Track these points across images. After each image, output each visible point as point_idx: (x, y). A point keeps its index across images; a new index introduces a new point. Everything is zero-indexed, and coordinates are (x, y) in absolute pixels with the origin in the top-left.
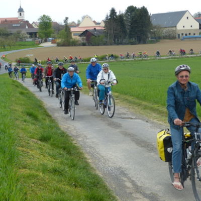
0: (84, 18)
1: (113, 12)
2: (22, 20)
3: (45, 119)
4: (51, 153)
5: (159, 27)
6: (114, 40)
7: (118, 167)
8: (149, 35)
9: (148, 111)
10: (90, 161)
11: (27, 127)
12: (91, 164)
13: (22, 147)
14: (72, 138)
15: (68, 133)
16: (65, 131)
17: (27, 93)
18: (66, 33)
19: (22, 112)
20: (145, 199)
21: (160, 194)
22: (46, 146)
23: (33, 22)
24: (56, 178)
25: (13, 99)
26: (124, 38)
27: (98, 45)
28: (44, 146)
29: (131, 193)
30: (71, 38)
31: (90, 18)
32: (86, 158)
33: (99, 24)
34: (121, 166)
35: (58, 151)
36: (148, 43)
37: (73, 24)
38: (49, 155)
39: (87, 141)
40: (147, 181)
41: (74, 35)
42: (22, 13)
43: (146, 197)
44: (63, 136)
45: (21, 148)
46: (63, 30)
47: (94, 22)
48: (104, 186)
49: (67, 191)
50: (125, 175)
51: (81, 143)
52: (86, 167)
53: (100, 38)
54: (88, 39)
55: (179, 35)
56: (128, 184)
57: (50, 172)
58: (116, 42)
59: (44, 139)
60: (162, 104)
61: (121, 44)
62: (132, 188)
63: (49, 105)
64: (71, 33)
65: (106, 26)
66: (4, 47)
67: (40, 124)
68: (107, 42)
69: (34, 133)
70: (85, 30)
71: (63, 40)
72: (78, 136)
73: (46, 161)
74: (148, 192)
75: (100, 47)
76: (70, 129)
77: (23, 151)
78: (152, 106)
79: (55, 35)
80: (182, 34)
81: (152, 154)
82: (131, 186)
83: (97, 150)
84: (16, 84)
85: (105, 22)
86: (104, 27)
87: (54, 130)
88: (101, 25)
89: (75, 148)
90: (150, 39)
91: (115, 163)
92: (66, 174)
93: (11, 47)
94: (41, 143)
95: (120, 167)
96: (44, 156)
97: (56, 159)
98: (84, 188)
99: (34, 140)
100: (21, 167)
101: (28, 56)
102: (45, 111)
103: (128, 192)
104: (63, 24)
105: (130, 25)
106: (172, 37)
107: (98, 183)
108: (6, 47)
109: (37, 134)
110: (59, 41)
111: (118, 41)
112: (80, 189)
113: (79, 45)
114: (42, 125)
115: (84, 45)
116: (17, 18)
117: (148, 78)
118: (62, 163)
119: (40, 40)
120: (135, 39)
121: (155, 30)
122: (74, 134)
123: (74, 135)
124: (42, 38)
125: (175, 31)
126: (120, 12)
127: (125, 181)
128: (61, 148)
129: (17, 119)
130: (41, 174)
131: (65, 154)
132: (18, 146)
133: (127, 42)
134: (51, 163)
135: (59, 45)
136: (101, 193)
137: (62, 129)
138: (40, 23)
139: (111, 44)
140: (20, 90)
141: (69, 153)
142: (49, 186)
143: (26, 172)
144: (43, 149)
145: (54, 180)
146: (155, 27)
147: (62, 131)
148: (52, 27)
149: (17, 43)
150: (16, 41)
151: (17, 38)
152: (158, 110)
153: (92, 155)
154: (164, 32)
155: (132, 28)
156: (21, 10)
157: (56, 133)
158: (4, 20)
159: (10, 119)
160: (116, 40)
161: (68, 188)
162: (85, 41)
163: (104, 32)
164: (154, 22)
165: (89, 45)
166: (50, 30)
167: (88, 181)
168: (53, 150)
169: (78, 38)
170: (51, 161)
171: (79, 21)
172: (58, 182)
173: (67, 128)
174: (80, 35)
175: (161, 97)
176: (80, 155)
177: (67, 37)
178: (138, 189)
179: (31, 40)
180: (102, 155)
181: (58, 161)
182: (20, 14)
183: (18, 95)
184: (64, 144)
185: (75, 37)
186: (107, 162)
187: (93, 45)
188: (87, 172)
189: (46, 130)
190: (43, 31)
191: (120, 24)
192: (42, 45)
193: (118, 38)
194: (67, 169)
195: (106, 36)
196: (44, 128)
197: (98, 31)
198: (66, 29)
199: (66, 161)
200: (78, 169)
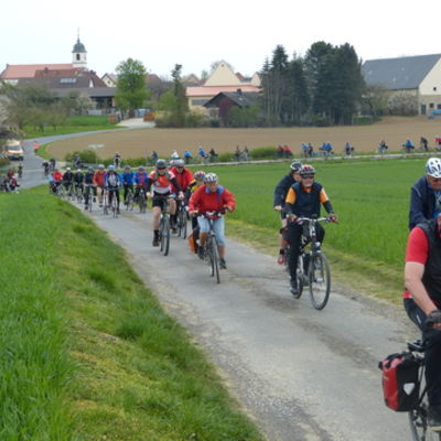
0: (215, 66)
1: (280, 53)
2: (81, 70)
3: (129, 289)
4: (143, 363)
5: (380, 90)
6: (281, 116)
7: (289, 398)
8: (359, 107)
9: (355, 274)
10: (228, 384)
11: (91, 306)
12: (229, 391)
13: (81, 350)
14: (188, 332)
15: (180, 320)
16: (172, 315)
17: (90, 230)
18: (175, 98)
19: (80, 273)
22: (133, 349)
23: (106, 75)
24: (155, 421)
25: (60, 243)
26: (304, 112)
27: (246, 126)
28: (128, 349)
30: (187, 109)
31: (229, 66)
32: (219, 378)
33: (249, 79)
34: (296, 397)
35: (158, 360)
36: (356, 124)
37: (192, 80)
38: (139, 369)
39: (222, 338)
40: (354, 433)
41: (194, 103)
42: (82, 55)
44: (170, 328)
45: (78, 354)
46: (170, 94)
47: (238, 75)
50: (306, 417)
51: (209, 344)
52: (220, 399)
53: (250, 111)
54: (223, 113)
55: (424, 107)
56: (313, 438)
57: (141, 407)
58: (286, 120)
59: (128, 334)
60: (386, 260)
61: (297, 124)
63: (138, 257)
64: (186, 99)
65: (264, 84)
66: (41, 127)
67: (119, 299)
68: (264, 120)
69: (107, 319)
70: (216, 92)
71: (169, 113)
72: (201, 328)
73: (132, 383)
75: (249, 130)
76: (183, 312)
77: (82, 360)
78: (366, 263)
79: (153, 102)
80: (432, 105)
81: (366, 371)
83: (244, 361)
84: (66, 209)
85: (262, 75)
86: (260, 87)
87: (149, 314)
88: (252, 83)
89: (195, 354)
90: (360, 116)
92: (178, 416)
93: (56, 127)
94: (121, 342)
95: (295, 401)
96: (129, 372)
97: (156, 380)
99: (107, 335)
100: (77, 395)
101: (93, 147)
102: (130, 272)
104: (171, 79)
105: (316, 85)
106: (408, 111)
107: (247, 436)
108: (45, 128)
109: (113, 322)
110: (159, 115)
111: (289, 117)
113: (205, 125)
114: (123, 300)
115: (215, 125)
116: (71, 65)
117: (356, 200)
118: (166, 388)
119: (118, 113)
120: (327, 114)
121: (372, 95)
122: (192, 323)
123: (192, 326)
124: (123, 109)
125: (417, 97)
126: (295, 55)
127: (305, 432)
128: (165, 354)
129: (69, 288)
130: (122, 413)
131: (173, 367)
132: (73, 350)
133: (310, 121)
134: (143, 389)
135: (160, 125)
137: (167, 311)
138: (120, 76)
139: (274, 125)
140: (75, 222)
141: (182, 365)
143: (90, 407)
144: (125, 356)
145: (151, 427)
146: (372, 89)
147: (166, 316)
148: (146, 86)
149: (68, 119)
150: (68, 115)
151: (68, 108)
152: (377, 272)
153: (234, 371)
154: (390, 100)
155: (320, 90)
156: (79, 48)
157: (153, 322)
158: (43, 69)
159: (55, 288)
160: (286, 116)
162: (217, 118)
163: (259, 98)
164: (369, 78)
165: (226, 126)
166: (141, 91)
167: (224, 430)
168: (147, 358)
169: (202, 110)
170: (142, 384)
171: (205, 74)
172: (158, 431)
173: (179, 309)
174: (208, 104)
175: (385, 243)
176: (206, 371)
179: (99, 112)
181: (157, 383)
182: (78, 57)
183: (73, 234)
184: (170, 344)
185: (195, 109)
186: (266, 387)
187: (235, 127)
188: (223, 409)
189: (132, 313)
190: (126, 94)
191: (293, 81)
192: (123, 124)
193: (290, 112)
194: (179, 403)
195: (263, 108)
196: (127, 309)
197: (247, 95)
198: (176, 90)
199: (175, 384)
200: (202, 404)
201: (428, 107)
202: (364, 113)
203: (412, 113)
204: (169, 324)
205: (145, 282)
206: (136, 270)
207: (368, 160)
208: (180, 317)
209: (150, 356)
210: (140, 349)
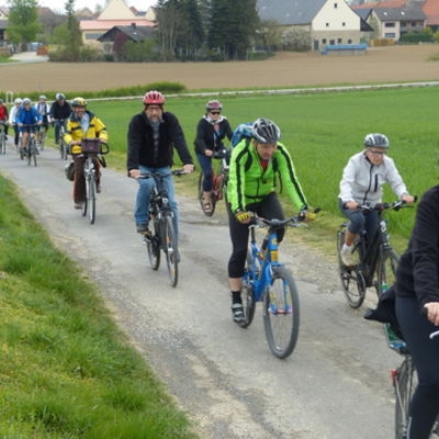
3: (18, 224)
4: (30, 298)
5: (273, 25)
6: (176, 51)
7: (178, 331)
8: (253, 42)
10: (116, 317)
12: (117, 324)
14: (78, 266)
15: (69, 255)
16: (62, 249)
18: (69, 32)
20: (236, 402)
21: (269, 392)
22: (20, 284)
24: (40, 355)
26: (199, 47)
27: (141, 61)
28: (14, 283)
29: (205, 390)
30: (81, 43)
32: (108, 311)
33: (143, 14)
34: (184, 329)
35: (45, 294)
36: (249, 59)
37: (86, 13)
38: (26, 304)
39: (113, 272)
40: (240, 363)
41: (88, 37)
43: (239, 398)
44: (58, 262)
46: (63, 27)
47: (133, 9)
48: (147, 374)
49: (63, 386)
50: (193, 349)
51: (99, 278)
52: (108, 332)
53: (145, 45)
54: (117, 47)
55: (316, 43)
56: (200, 370)
57: (25, 341)
58: (181, 54)
59: (16, 268)
61: (191, 59)
62: (209, 378)
63: (29, 191)
64: (79, 33)
65: (158, 18)
67: (8, 234)
68: (159, 54)
70: (111, 27)
71: (63, 47)
73: (17, 318)
74: (243, 387)
75: (144, 65)
76: (73, 247)
79: (46, 35)
80: (324, 41)
82: (207, 374)
83: (133, 294)
85: (156, 10)
86: (154, 22)
87: (38, 248)
88: (147, 17)
89: (84, 288)
91: (171, 323)
92: (62, 348)
94: (8, 276)
95: (183, 333)
96: (14, 307)
97: (42, 314)
98: (100, 378)
102: (20, 206)
103: (199, 386)
104: (64, 12)
105: (211, 20)
106: (301, 46)
107: (133, 368)
110: (53, 49)
111: (184, 52)
112: (93, 380)
113: (99, 59)
114: (12, 235)
115: (109, 59)
118: (53, 322)
119: (11, 46)
120: (222, 49)
121: (266, 30)
122: (82, 257)
123: (82, 260)
124: (16, 43)
125: (309, 32)
127: (193, 363)
128: (54, 288)
130: (5, 347)
131: (60, 301)
133: (204, 56)
134: (28, 323)
135: (53, 58)
136: (139, 389)
137: (57, 245)
138: (11, 9)
139: (169, 60)
141: (71, 299)
142: (23, 374)
144: (12, 290)
145: (35, 361)
146: (265, 24)
147: (56, 250)
148: (38, 19)
153: (123, 305)
154: (284, 35)
155: (215, 25)
157: (42, 256)
160: (181, 50)
161: (65, 378)
162: (111, 51)
163: (154, 33)
164: (263, 13)
165: (120, 61)
166: (34, 24)
167: (110, 364)
168: (35, 292)
169: (95, 44)
170: (28, 318)
171: (99, 7)
172: (42, 365)
173: (69, 244)
174: (99, 40)
176: (94, 305)
177: (73, 40)
178: (220, 380)
180: (145, 304)
181: (44, 317)
184: (59, 279)
185: (89, 43)
186: (155, 319)
187: (129, 61)
188: (110, 341)
189: (20, 248)
190: (18, 27)
191: (188, 15)
192: (15, 57)
193: (184, 47)
194: (64, 336)
195: (157, 42)
196: (15, 244)
197: (142, 29)
198: (70, 23)
199: (62, 318)
200: (88, 337)
201: (321, 43)
202: (258, 48)
203: (305, 49)
204: (58, 258)
205: (36, 217)
206: (26, 205)
207: (262, 95)
208: (69, 252)
209: (38, 291)
210: (27, 284)
